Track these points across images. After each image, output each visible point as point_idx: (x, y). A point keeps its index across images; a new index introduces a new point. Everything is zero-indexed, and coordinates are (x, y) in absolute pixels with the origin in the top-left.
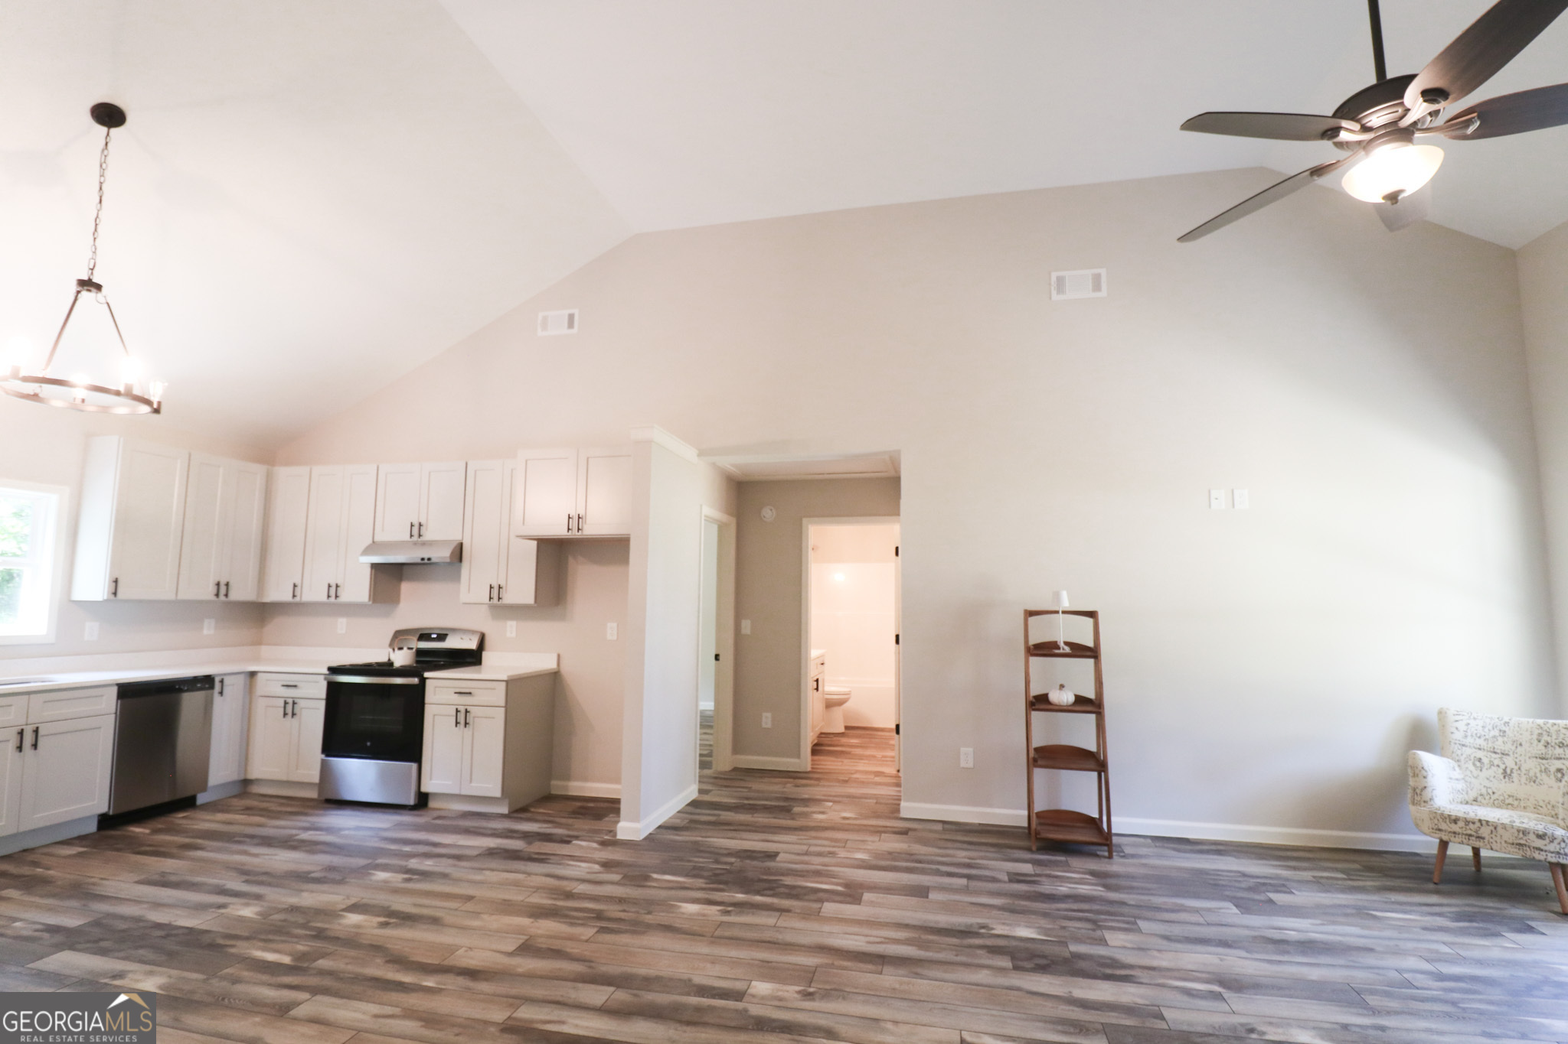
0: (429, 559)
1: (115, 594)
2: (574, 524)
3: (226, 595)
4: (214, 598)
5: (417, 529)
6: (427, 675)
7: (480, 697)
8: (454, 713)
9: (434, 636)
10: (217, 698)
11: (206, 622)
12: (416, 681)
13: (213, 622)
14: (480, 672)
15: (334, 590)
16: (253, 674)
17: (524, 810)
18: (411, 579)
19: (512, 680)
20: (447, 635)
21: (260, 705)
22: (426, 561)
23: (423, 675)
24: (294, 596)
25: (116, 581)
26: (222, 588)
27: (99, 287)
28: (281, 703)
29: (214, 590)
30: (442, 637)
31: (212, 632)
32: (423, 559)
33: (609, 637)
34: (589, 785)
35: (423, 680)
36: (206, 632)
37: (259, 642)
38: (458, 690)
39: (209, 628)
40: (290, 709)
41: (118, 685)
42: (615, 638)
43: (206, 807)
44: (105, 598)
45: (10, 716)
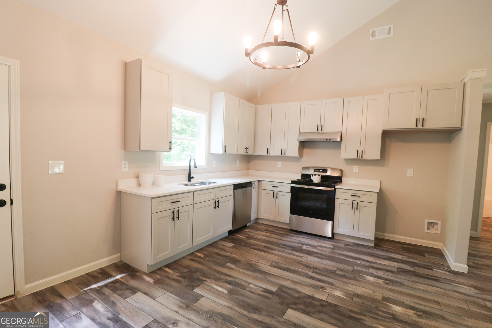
0: (330, 140)
1: (225, 151)
2: (420, 123)
3: (248, 152)
4: (245, 153)
5: (320, 128)
6: (336, 187)
7: (363, 198)
8: (350, 203)
9: (322, 170)
10: (253, 189)
12: (332, 189)
13: (239, 161)
14: (341, 186)
15: (284, 151)
16: (259, 181)
18: (308, 148)
20: (327, 170)
21: (263, 192)
22: (328, 140)
24: (268, 153)
25: (226, 147)
26: (247, 150)
28: (272, 192)
29: (245, 150)
30: (325, 171)
32: (327, 140)
33: (408, 175)
34: (395, 236)
35: (335, 189)
37: (248, 169)
38: (352, 195)
39: (238, 164)
40: (276, 195)
41: (233, 185)
42: (412, 175)
43: (249, 227)
44: (223, 153)
45: (212, 196)
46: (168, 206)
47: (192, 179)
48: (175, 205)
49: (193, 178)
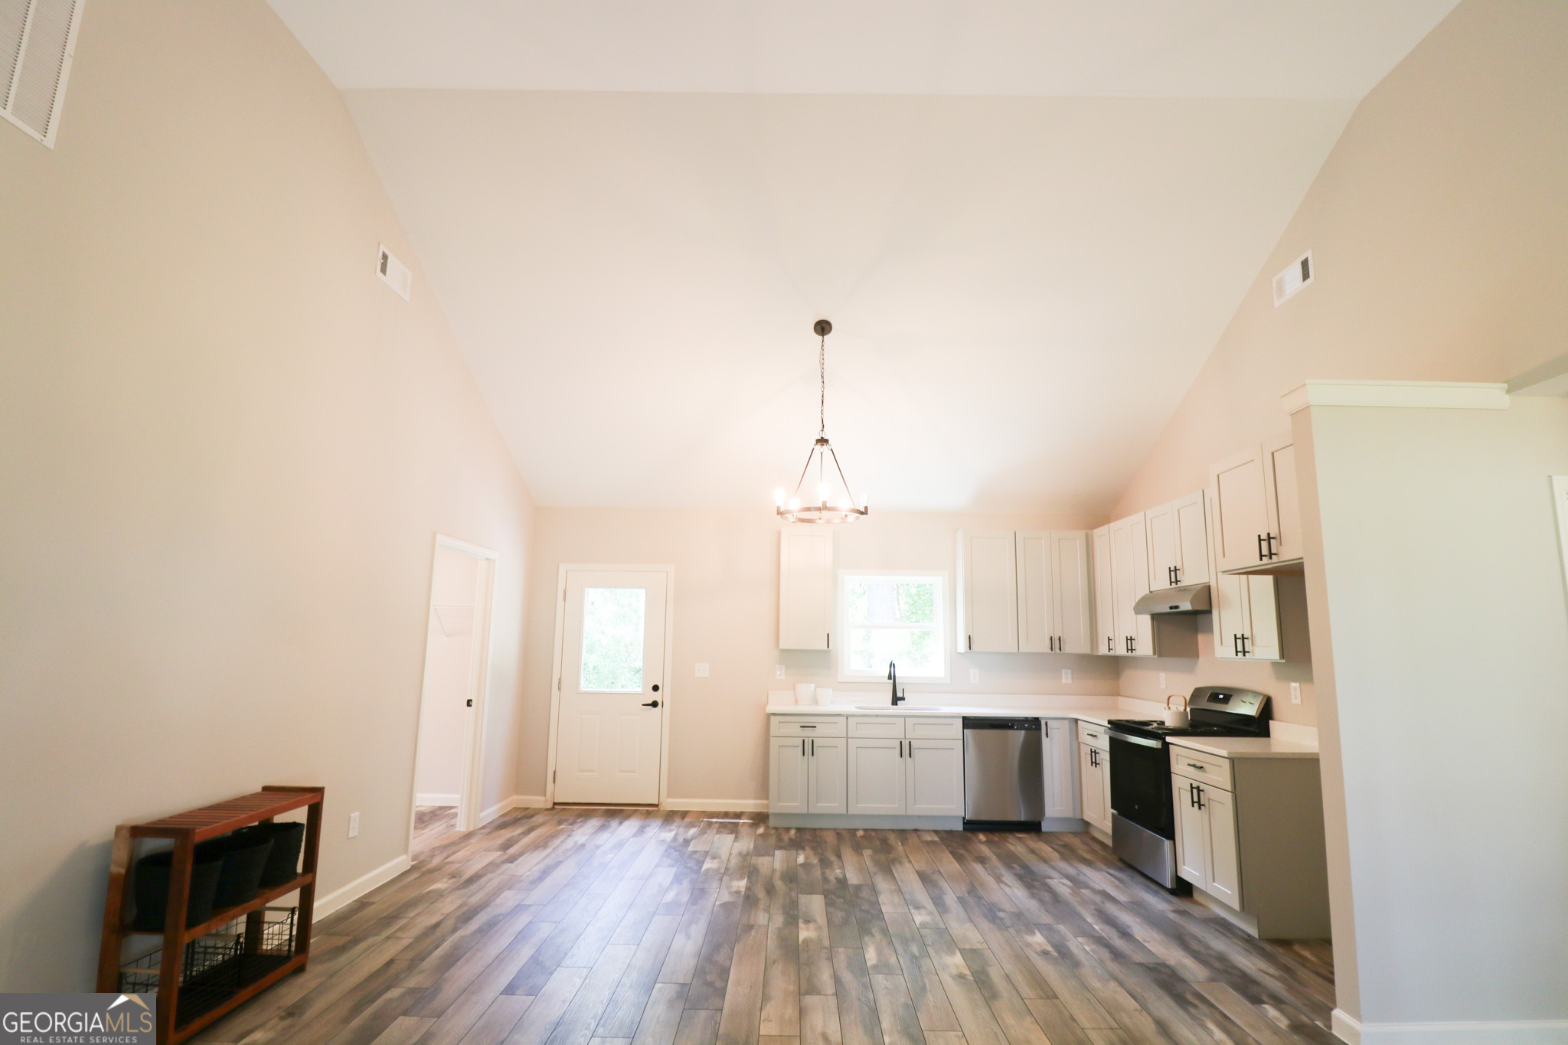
0: (1176, 607)
1: (969, 647)
2: (1267, 549)
3: (1060, 650)
5: (1174, 575)
6: (1169, 739)
7: (1210, 775)
8: (1189, 789)
9: (1221, 696)
10: (1044, 736)
11: (1063, 671)
12: (1159, 744)
13: (1070, 672)
15: (1130, 643)
16: (1076, 721)
17: (1285, 943)
18: (1203, 630)
19: (1238, 758)
20: (1231, 696)
21: (1082, 750)
23: (1164, 739)
24: (1109, 649)
25: (970, 638)
26: (1057, 643)
27: (826, 441)
28: (1090, 751)
29: (1048, 643)
30: (1227, 699)
31: (1070, 681)
32: (1171, 607)
35: (1166, 745)
36: (1064, 681)
37: (1116, 693)
38: (1192, 762)
39: (1066, 678)
40: (1095, 758)
41: (963, 717)
43: (1048, 836)
44: (963, 651)
45: (897, 731)
46: (796, 730)
47: (899, 702)
48: (808, 732)
49: (903, 699)
